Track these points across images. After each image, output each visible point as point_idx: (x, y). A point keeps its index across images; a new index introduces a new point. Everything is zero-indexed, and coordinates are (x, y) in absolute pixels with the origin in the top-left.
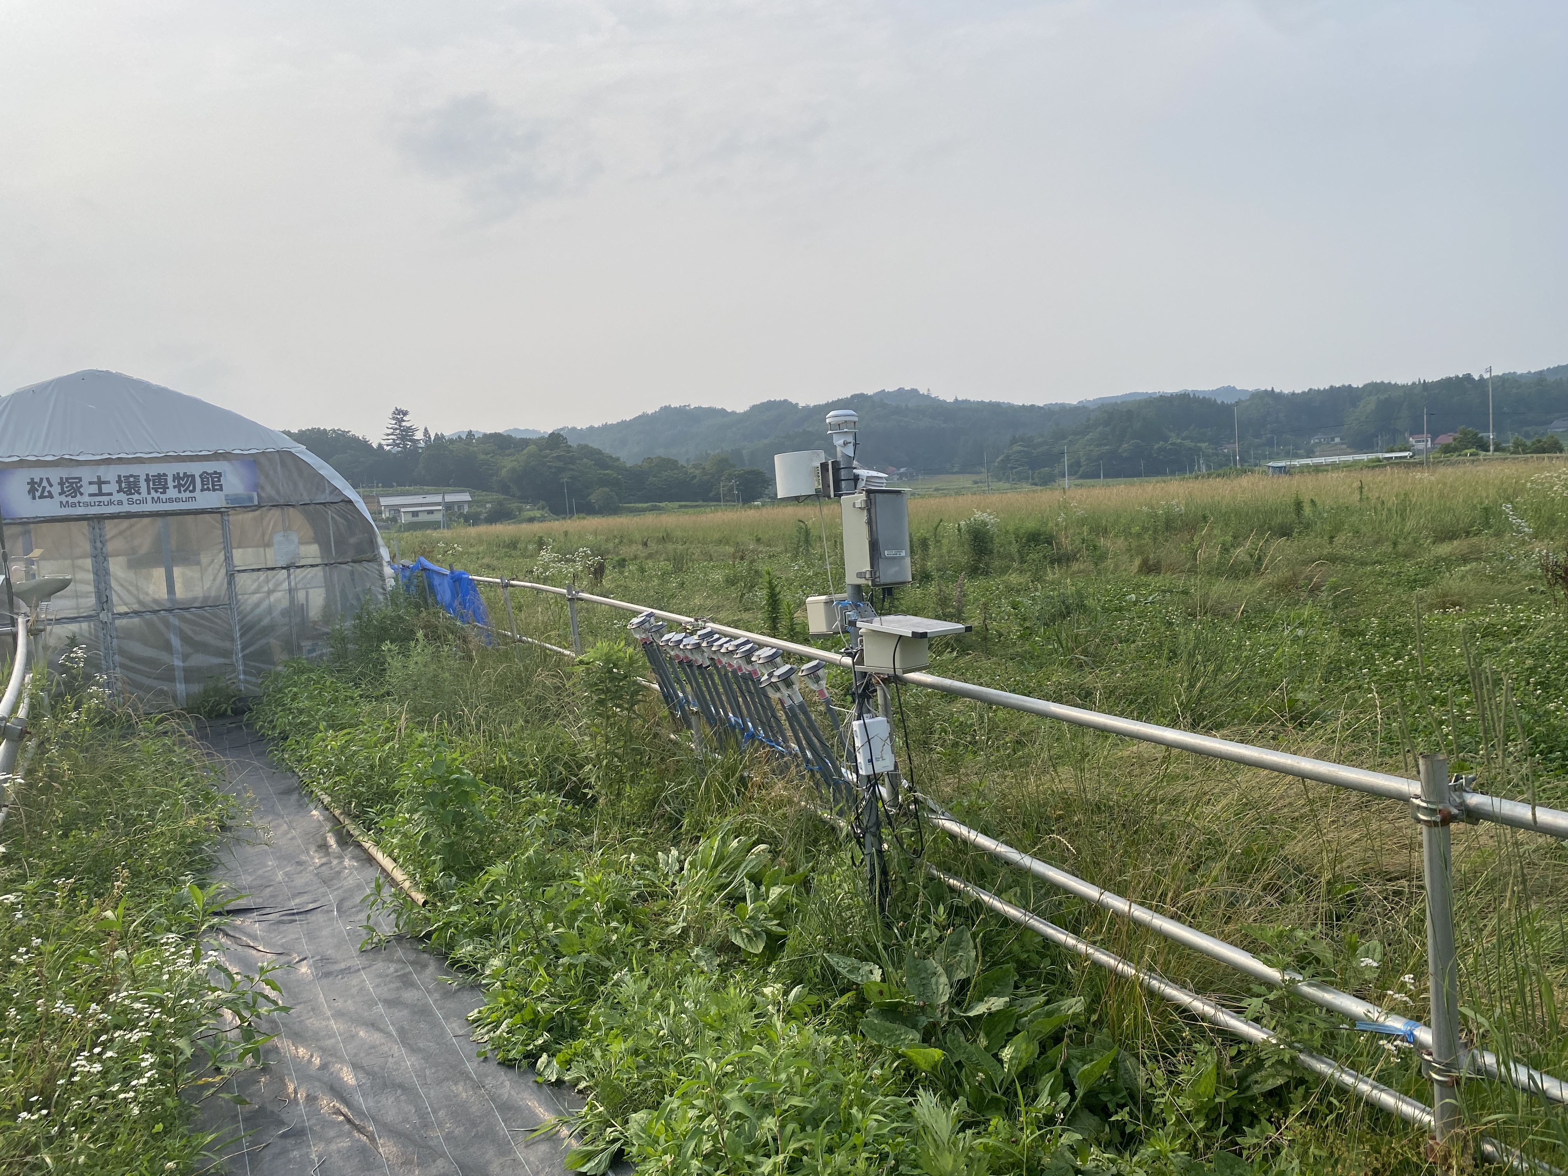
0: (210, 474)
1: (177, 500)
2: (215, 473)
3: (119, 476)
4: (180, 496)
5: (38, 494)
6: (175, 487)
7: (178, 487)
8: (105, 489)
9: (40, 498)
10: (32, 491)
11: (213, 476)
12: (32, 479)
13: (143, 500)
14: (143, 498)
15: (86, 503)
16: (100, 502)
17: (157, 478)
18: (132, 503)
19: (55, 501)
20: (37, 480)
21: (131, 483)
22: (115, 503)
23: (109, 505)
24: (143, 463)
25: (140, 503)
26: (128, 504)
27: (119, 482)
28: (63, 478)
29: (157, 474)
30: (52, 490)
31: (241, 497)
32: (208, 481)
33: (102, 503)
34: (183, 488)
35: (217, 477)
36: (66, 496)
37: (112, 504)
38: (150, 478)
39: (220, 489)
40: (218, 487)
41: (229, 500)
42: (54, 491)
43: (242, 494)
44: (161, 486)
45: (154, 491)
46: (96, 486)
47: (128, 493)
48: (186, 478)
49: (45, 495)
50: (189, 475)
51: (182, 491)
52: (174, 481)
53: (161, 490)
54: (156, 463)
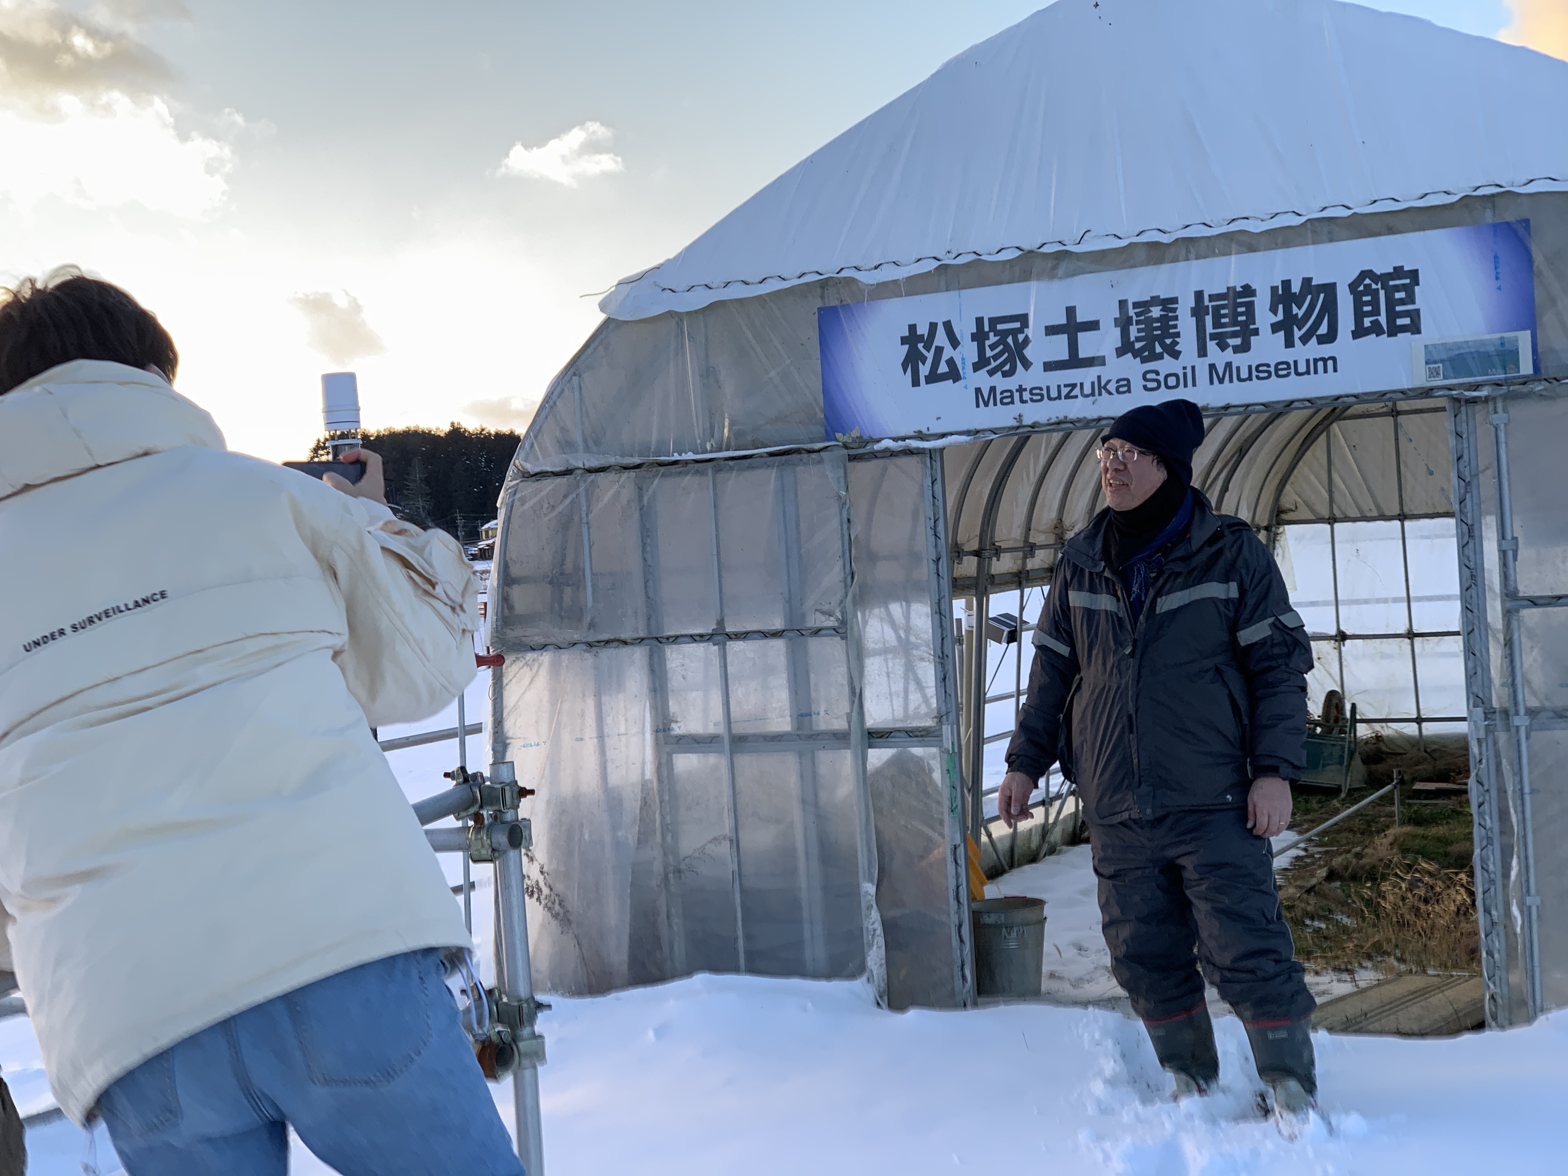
0: (1384, 278)
1: (1283, 369)
2: (1399, 272)
3: (1123, 304)
4: (1289, 355)
5: (924, 370)
6: (1275, 328)
7: (1285, 327)
8: (1088, 343)
9: (930, 379)
10: (912, 361)
11: (1391, 283)
12: (912, 328)
13: (1185, 375)
14: (1185, 368)
15: (1038, 391)
16: (1074, 386)
17: (1226, 302)
18: (1154, 385)
19: (966, 387)
20: (923, 330)
21: (1155, 325)
22: (1112, 387)
23: (1093, 394)
24: (1192, 256)
25: (1177, 386)
26: (1145, 387)
27: (1124, 323)
28: (983, 318)
29: (1228, 288)
30: (957, 355)
31: (1478, 352)
32: (1375, 303)
33: (1078, 389)
34: (1300, 329)
35: (1403, 285)
36: (991, 373)
37: (1103, 391)
38: (1206, 302)
39: (1415, 328)
40: (1406, 321)
41: (1441, 365)
42: (963, 359)
43: (1482, 343)
44: (1238, 328)
45: (1217, 344)
46: (1064, 338)
47: (1146, 353)
48: (1309, 297)
49: (939, 371)
50: (1318, 285)
51: (1300, 338)
52: (1273, 309)
53: (1237, 341)
54: (1224, 255)
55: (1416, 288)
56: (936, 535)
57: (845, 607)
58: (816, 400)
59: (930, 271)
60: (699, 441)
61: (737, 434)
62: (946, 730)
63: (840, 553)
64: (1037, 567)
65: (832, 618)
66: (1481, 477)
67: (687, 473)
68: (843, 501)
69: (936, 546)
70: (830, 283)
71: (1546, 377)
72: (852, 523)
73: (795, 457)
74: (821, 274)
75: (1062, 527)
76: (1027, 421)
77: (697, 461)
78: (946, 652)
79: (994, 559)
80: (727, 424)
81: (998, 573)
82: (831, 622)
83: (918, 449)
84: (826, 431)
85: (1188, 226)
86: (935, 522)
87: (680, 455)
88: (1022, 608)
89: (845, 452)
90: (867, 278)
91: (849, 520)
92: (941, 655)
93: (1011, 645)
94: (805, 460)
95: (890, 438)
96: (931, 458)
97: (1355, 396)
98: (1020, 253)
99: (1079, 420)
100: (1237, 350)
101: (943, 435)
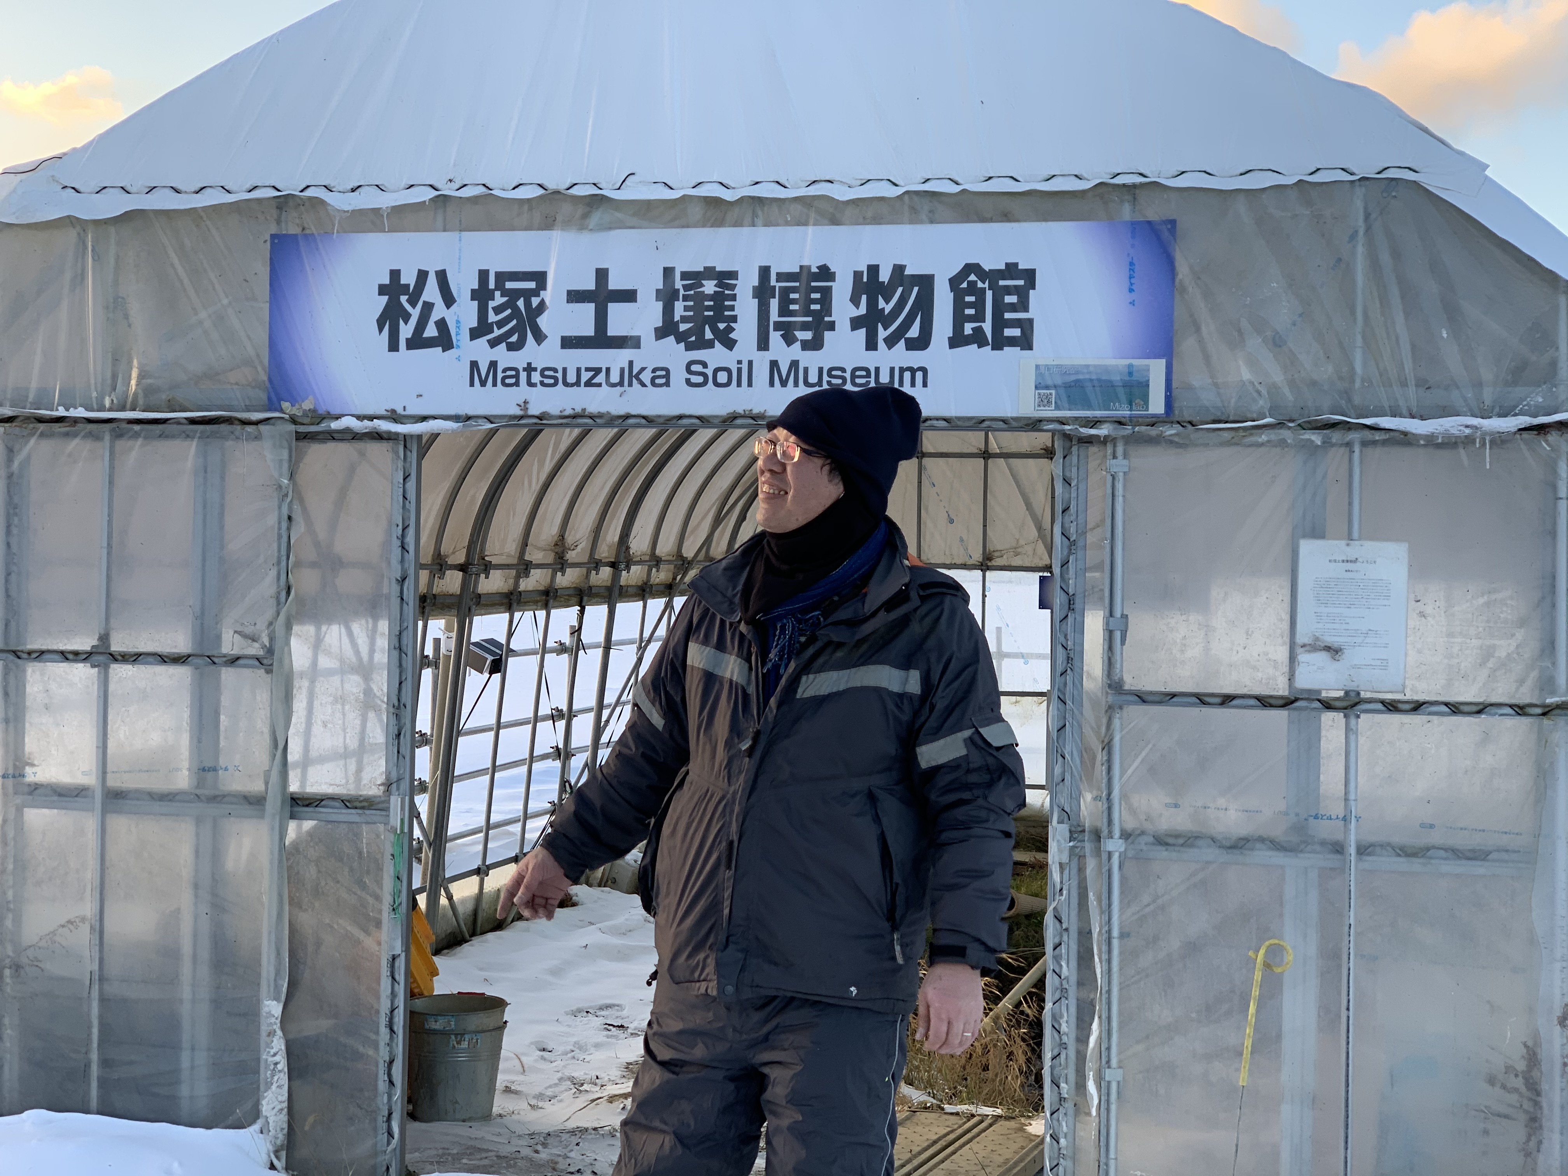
0: (993, 276)
1: (861, 377)
2: (1011, 270)
3: (668, 272)
4: (870, 360)
5: (406, 331)
6: (856, 323)
7: (867, 323)
10: (391, 317)
11: (1002, 283)
12: (395, 274)
13: (739, 370)
14: (739, 362)
15: (551, 373)
16: (597, 371)
17: (797, 284)
18: (700, 379)
19: (458, 359)
20: (409, 278)
21: (706, 303)
22: (646, 377)
23: (621, 383)
24: (759, 221)
25: (728, 384)
26: (688, 382)
27: (668, 297)
28: (488, 271)
29: (801, 267)
30: (450, 316)
31: (1099, 380)
32: (979, 305)
33: (603, 374)
34: (885, 329)
35: (1016, 286)
36: (493, 343)
37: (634, 380)
38: (773, 282)
39: (1025, 342)
40: (1016, 332)
41: (1053, 392)
42: (458, 322)
43: (1106, 369)
44: (810, 319)
45: (781, 335)
46: (590, 308)
47: (693, 339)
48: (900, 289)
49: (426, 335)
50: (913, 276)
51: (885, 340)
52: (855, 301)
53: (808, 335)
54: (798, 224)
55: (1031, 291)
56: (403, 547)
57: (274, 631)
58: (258, 356)
59: (425, 202)
60: (94, 394)
61: (148, 391)
62: (395, 802)
63: (275, 560)
64: (530, 588)
65: (256, 645)
66: (1089, 535)
67: (75, 435)
68: (284, 491)
69: (402, 561)
70: (291, 203)
71: (1179, 420)
72: (294, 523)
73: (224, 428)
74: (279, 190)
75: (563, 545)
76: (534, 410)
77: (89, 421)
78: (403, 701)
79: (483, 576)
80: (135, 374)
81: (485, 592)
82: (255, 649)
83: (389, 432)
84: (269, 399)
85: (757, 183)
86: (403, 530)
87: (67, 410)
88: (510, 634)
89: (292, 427)
90: (338, 202)
91: (290, 518)
92: (396, 704)
93: (493, 675)
94: (237, 433)
95: (352, 415)
96: (405, 446)
97: (945, 420)
98: (542, 192)
99: (600, 416)
100: (806, 346)
101: (424, 419)
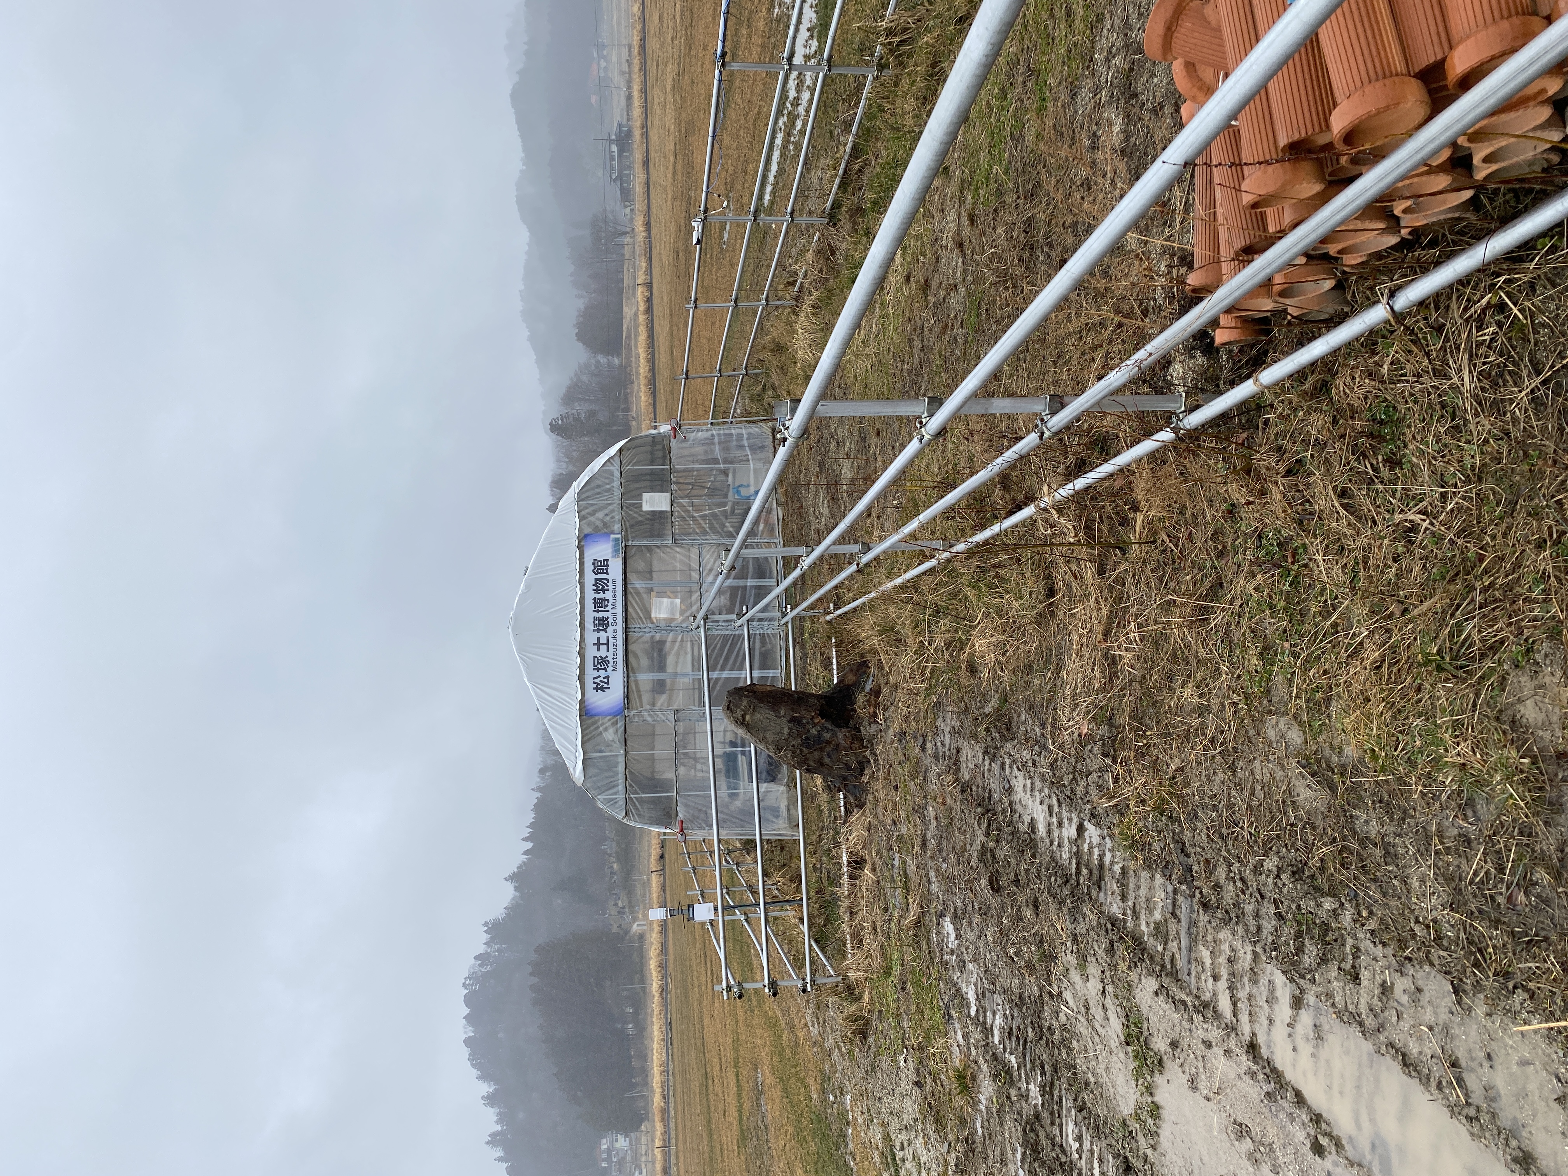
1: (614, 592)
3: (594, 631)
6: (604, 593)
8: (602, 641)
9: (608, 683)
10: (602, 689)
11: (596, 566)
14: (612, 616)
15: (614, 655)
16: (614, 645)
17: (596, 605)
19: (611, 675)
20: (595, 686)
21: (600, 623)
24: (584, 615)
26: (616, 626)
27: (599, 631)
28: (594, 668)
29: (593, 603)
30: (602, 676)
34: (605, 587)
35: (597, 563)
37: (616, 637)
38: (596, 610)
39: (608, 561)
40: (605, 563)
41: (617, 555)
43: (613, 545)
44: (603, 602)
45: (607, 607)
46: (601, 647)
47: (607, 625)
48: (597, 585)
49: (606, 681)
50: (595, 582)
54: (585, 605)
58: (611, 718)
59: (580, 682)
70: (580, 712)
74: (577, 715)
76: (622, 658)
83: (627, 691)
84: (620, 713)
85: (577, 613)
89: (626, 709)
90: (580, 702)
95: (623, 692)
96: (629, 683)
97: (622, 574)
98: (578, 656)
100: (609, 603)
101: (624, 684)
